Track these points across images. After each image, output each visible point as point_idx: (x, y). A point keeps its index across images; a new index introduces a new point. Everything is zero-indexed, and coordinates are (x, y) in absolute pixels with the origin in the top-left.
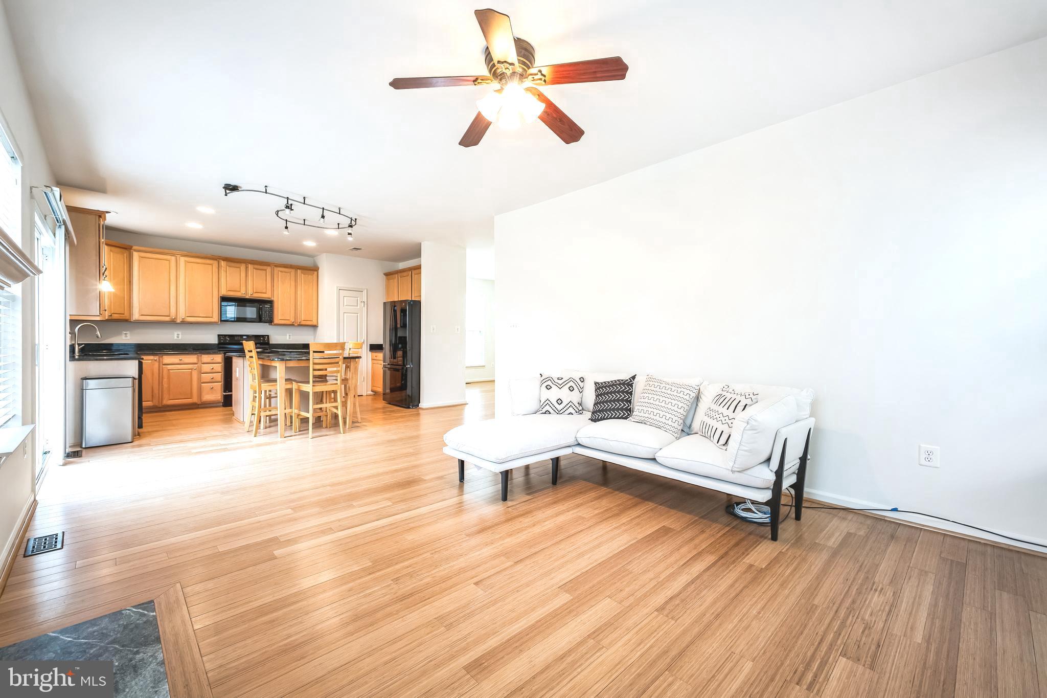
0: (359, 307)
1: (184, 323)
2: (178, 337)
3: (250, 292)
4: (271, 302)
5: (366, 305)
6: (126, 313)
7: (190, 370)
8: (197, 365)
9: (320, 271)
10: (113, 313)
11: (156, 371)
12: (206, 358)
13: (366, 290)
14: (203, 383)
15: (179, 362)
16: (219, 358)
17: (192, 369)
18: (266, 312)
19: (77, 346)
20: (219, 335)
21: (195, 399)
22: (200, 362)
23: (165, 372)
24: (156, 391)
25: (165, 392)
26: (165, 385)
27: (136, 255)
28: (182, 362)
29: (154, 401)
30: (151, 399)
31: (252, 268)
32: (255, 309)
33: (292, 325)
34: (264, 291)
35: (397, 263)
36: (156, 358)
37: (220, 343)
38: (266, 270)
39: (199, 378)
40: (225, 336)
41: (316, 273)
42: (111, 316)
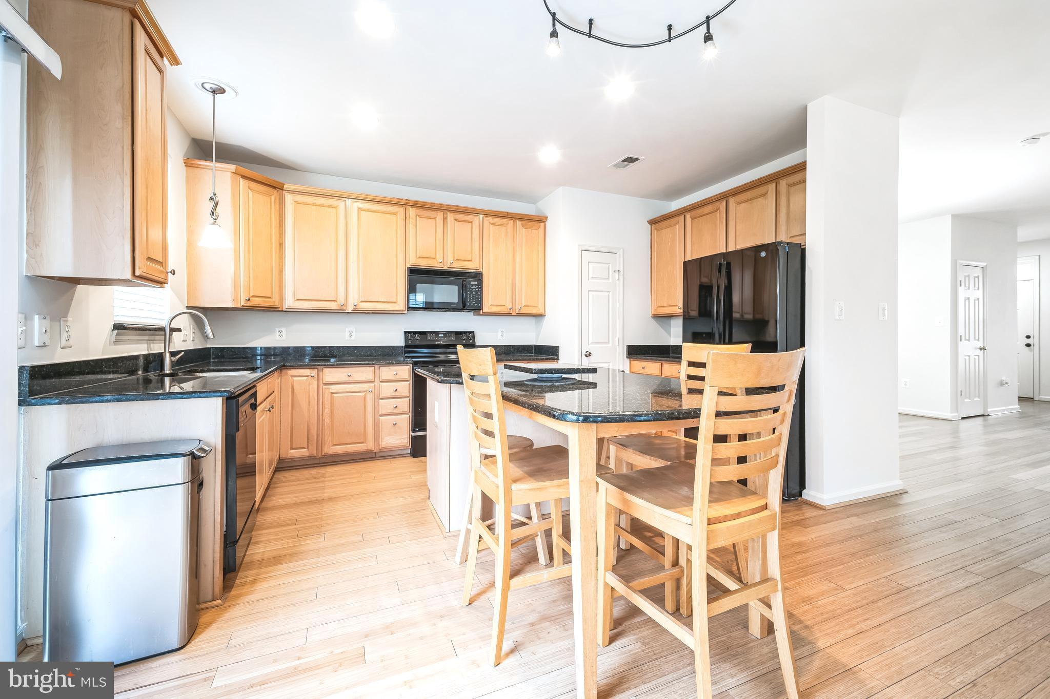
0: (610, 281)
1: (356, 312)
2: (350, 336)
3: (449, 259)
4: (478, 276)
5: (621, 277)
6: (274, 296)
7: (364, 394)
8: (372, 385)
9: (547, 222)
10: (253, 296)
11: (314, 394)
12: (387, 372)
13: (622, 250)
14: (381, 415)
15: (346, 379)
16: (404, 371)
17: (366, 391)
18: (471, 293)
19: (168, 355)
20: (406, 332)
21: (370, 445)
22: (377, 380)
23: (327, 396)
24: (314, 431)
25: (327, 432)
26: (327, 421)
27: (289, 198)
28: (351, 379)
29: (310, 447)
30: (306, 446)
31: (452, 219)
32: (455, 288)
33: (508, 314)
34: (469, 258)
35: (668, 202)
36: (314, 372)
37: (406, 346)
38: (471, 222)
39: (376, 407)
40: (415, 333)
41: (542, 225)
42: (249, 300)
